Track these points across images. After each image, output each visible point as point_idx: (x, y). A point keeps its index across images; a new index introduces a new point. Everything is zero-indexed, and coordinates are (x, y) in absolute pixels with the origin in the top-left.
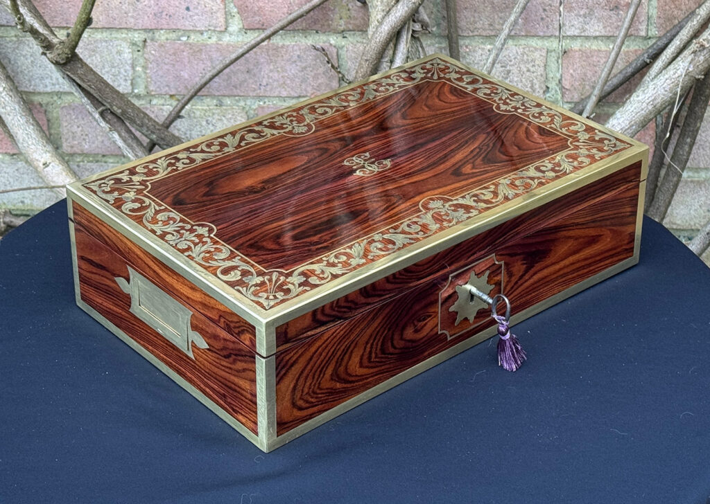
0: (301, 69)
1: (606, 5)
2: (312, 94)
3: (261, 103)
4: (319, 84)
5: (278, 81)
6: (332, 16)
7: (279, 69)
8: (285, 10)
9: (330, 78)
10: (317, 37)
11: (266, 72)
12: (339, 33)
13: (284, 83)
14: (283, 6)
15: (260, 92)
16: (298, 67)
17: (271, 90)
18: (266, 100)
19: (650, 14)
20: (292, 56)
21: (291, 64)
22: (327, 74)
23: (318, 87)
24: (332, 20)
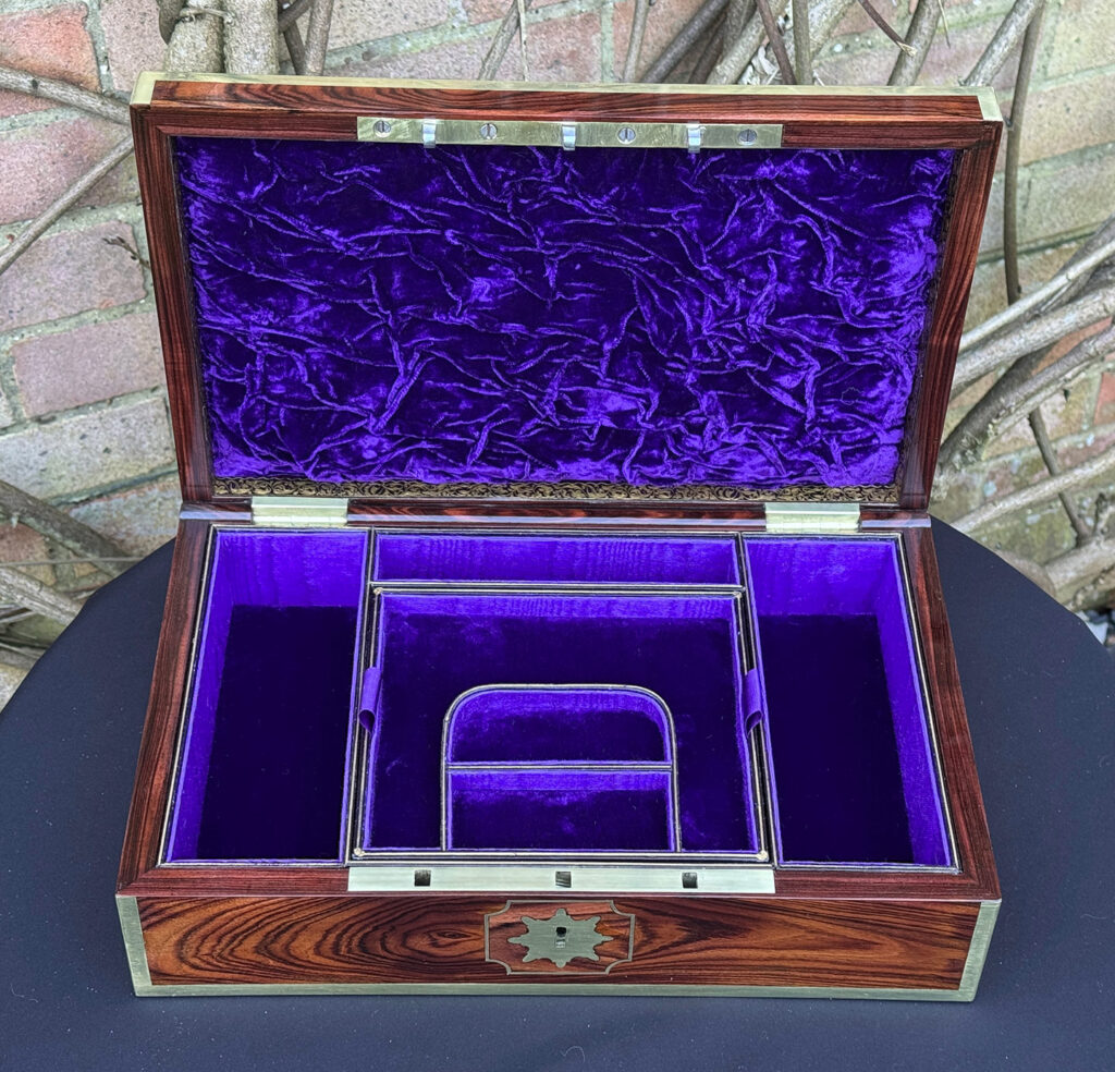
0: (76, 272)
1: (541, 63)
2: (102, 304)
3: (17, 338)
4: (111, 286)
5: (39, 299)
6: (115, 177)
7: (39, 280)
8: (33, 187)
9: (129, 272)
10: (94, 215)
11: (17, 290)
12: (130, 201)
13: (51, 299)
14: (28, 181)
15: (13, 323)
16: (70, 270)
17: (30, 315)
18: (24, 332)
19: (604, 61)
20: (57, 256)
21: (57, 268)
22: (120, 268)
23: (109, 290)
24: (116, 184)
